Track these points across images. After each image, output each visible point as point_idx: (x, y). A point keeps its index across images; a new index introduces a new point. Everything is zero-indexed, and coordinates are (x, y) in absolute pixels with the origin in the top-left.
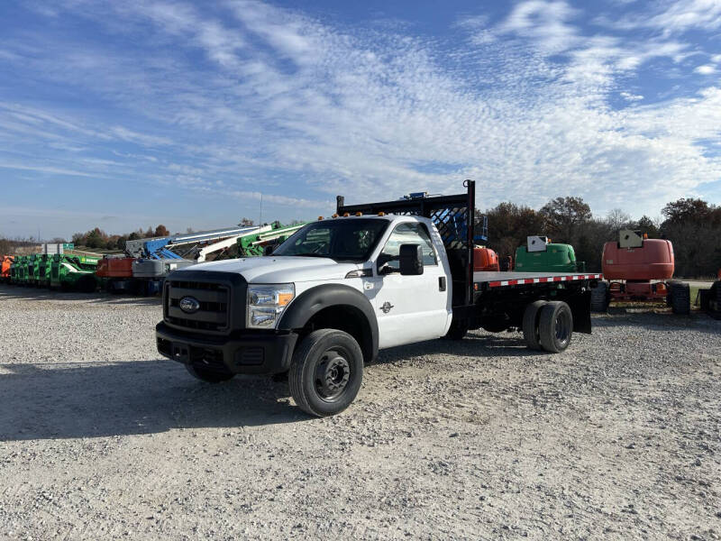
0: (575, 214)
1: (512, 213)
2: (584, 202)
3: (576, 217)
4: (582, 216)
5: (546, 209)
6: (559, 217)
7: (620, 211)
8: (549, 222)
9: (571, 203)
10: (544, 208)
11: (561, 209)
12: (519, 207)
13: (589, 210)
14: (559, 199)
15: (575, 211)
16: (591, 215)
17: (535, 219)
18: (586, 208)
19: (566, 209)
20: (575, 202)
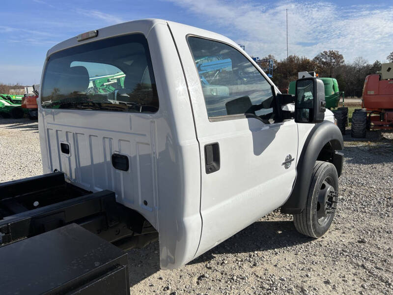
0: (334, 61)
1: (296, 62)
2: (340, 54)
3: (334, 62)
4: (338, 62)
5: (317, 58)
6: (324, 63)
7: (361, 58)
8: (318, 67)
9: (332, 54)
10: (316, 58)
11: (326, 58)
12: (300, 58)
13: (342, 58)
14: (324, 52)
15: (334, 59)
16: (344, 61)
17: (310, 64)
18: (341, 57)
19: (328, 58)
20: (334, 53)
